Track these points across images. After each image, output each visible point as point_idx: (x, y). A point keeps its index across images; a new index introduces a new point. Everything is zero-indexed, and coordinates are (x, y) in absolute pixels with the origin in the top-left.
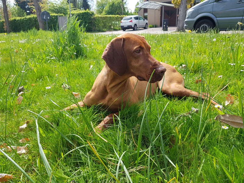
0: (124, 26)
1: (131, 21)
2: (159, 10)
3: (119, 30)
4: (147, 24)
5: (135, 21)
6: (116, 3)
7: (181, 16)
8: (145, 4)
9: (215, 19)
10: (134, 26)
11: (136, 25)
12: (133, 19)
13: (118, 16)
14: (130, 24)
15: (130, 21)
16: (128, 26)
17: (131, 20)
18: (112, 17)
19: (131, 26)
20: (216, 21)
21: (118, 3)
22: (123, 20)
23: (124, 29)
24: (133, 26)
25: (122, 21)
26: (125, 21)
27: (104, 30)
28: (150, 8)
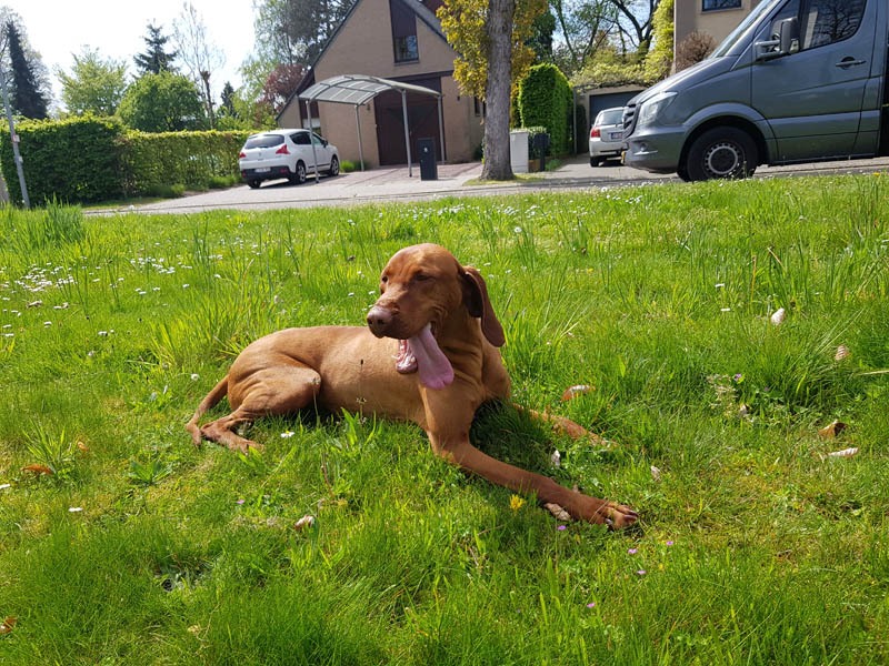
0: (258, 171)
1: (284, 151)
2: (369, 109)
4: (334, 157)
5: (296, 151)
8: (330, 87)
9: (763, 125)
10: (297, 170)
11: (300, 163)
12: (288, 141)
13: (214, 135)
14: (281, 161)
15: (279, 151)
16: (272, 168)
17: (280, 147)
18: (194, 136)
19: (287, 168)
22: (249, 148)
23: (253, 179)
24: (293, 169)
25: (244, 151)
26: (258, 150)
27: (173, 188)
28: (344, 100)
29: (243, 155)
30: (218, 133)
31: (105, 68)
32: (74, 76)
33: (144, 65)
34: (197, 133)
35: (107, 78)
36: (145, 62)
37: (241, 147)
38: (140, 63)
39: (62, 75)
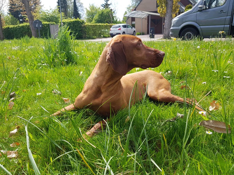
0: (113, 34)
1: (120, 29)
2: (146, 19)
3: (109, 37)
4: (134, 31)
5: (123, 29)
6: (105, 12)
7: (167, 24)
8: (132, 14)
9: (199, 28)
12: (122, 27)
13: (107, 25)
15: (119, 29)
17: (119, 28)
18: (102, 25)
20: (200, 30)
21: (107, 12)
23: (112, 36)
25: (111, 29)
26: (114, 29)
27: (94, 37)
28: (138, 17)
29: (111, 30)
30: (108, 24)
31: (96, 7)
32: (89, 9)
33: (103, 7)
34: (103, 24)
35: (96, 9)
36: (104, 6)
37: (110, 28)
38: (102, 6)
39: (86, 9)
